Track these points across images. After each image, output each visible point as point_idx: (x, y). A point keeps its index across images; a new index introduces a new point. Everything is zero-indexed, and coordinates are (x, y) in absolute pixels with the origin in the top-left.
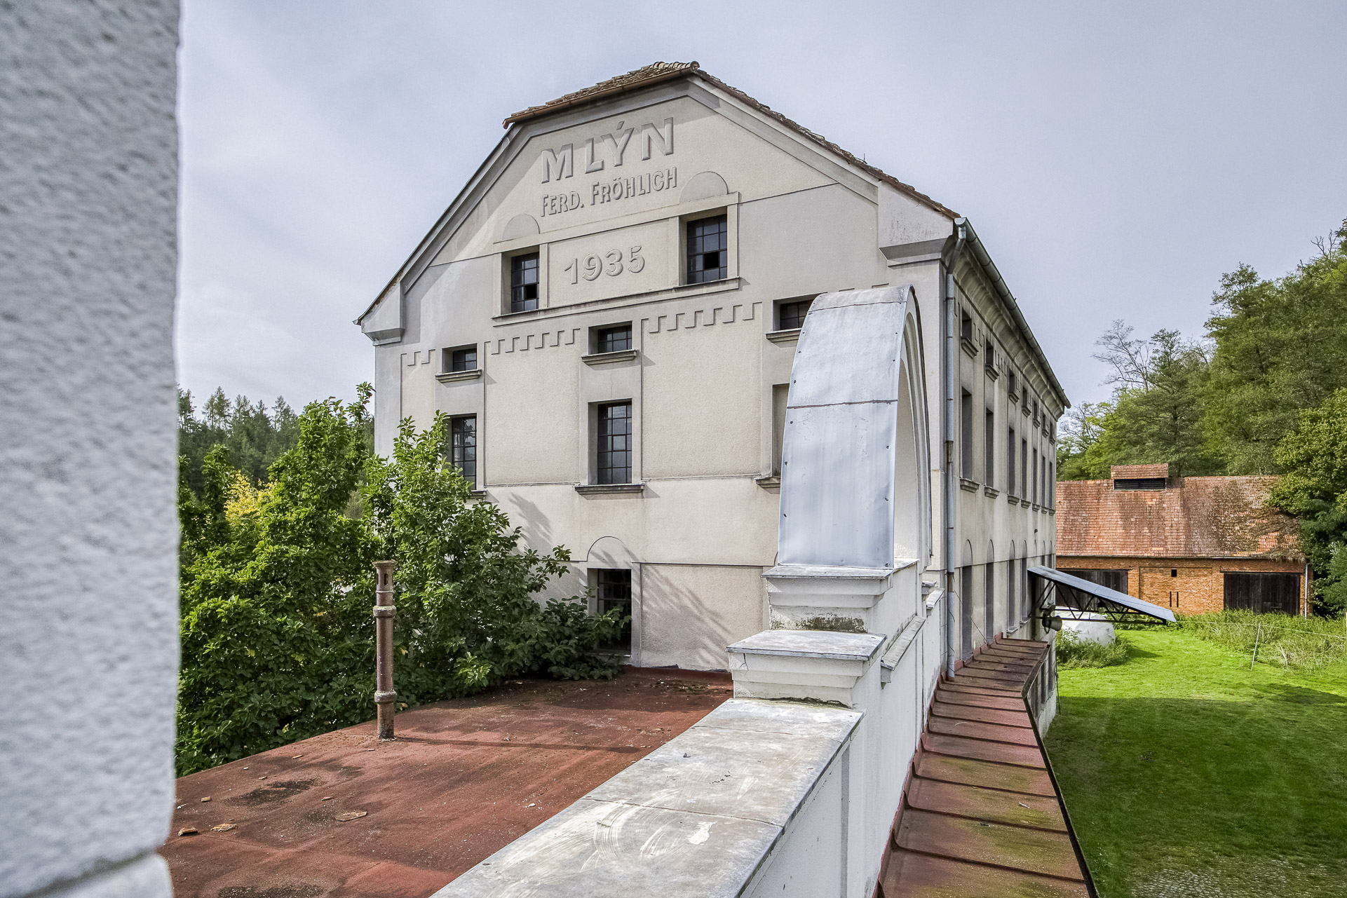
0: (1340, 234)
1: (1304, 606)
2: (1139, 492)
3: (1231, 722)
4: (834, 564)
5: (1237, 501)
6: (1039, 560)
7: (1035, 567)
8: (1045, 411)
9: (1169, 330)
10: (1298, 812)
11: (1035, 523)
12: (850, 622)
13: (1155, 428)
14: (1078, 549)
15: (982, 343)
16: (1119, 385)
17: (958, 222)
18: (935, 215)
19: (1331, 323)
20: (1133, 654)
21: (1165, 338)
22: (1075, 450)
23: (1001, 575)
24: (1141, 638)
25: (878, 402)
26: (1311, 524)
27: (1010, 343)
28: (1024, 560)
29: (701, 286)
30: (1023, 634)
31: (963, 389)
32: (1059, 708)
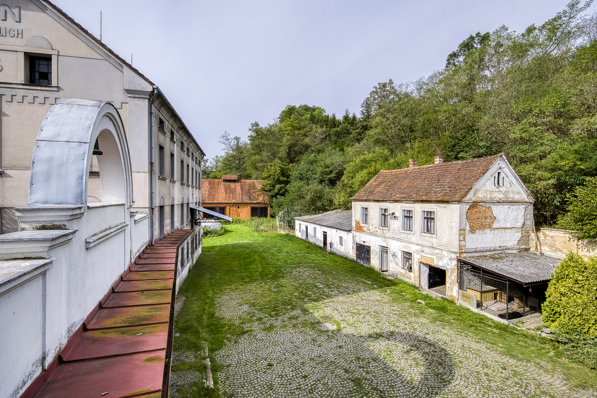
0: (279, 118)
1: (269, 215)
2: (230, 183)
3: (248, 248)
4: (56, 204)
5: (254, 187)
6: (194, 204)
7: (192, 206)
8: (197, 156)
9: (238, 137)
10: (260, 270)
11: (193, 192)
12: (60, 225)
13: (234, 165)
14: (212, 200)
15: (169, 130)
16: (226, 151)
17: (155, 87)
18: (146, 82)
19: (275, 141)
20: (226, 231)
21: (237, 139)
22: (214, 170)
23: (178, 208)
24: (228, 227)
25: (81, 142)
26: (270, 194)
27: (181, 132)
28: (188, 204)
29: (37, 86)
30: (189, 228)
31: (160, 145)
32: (202, 250)
